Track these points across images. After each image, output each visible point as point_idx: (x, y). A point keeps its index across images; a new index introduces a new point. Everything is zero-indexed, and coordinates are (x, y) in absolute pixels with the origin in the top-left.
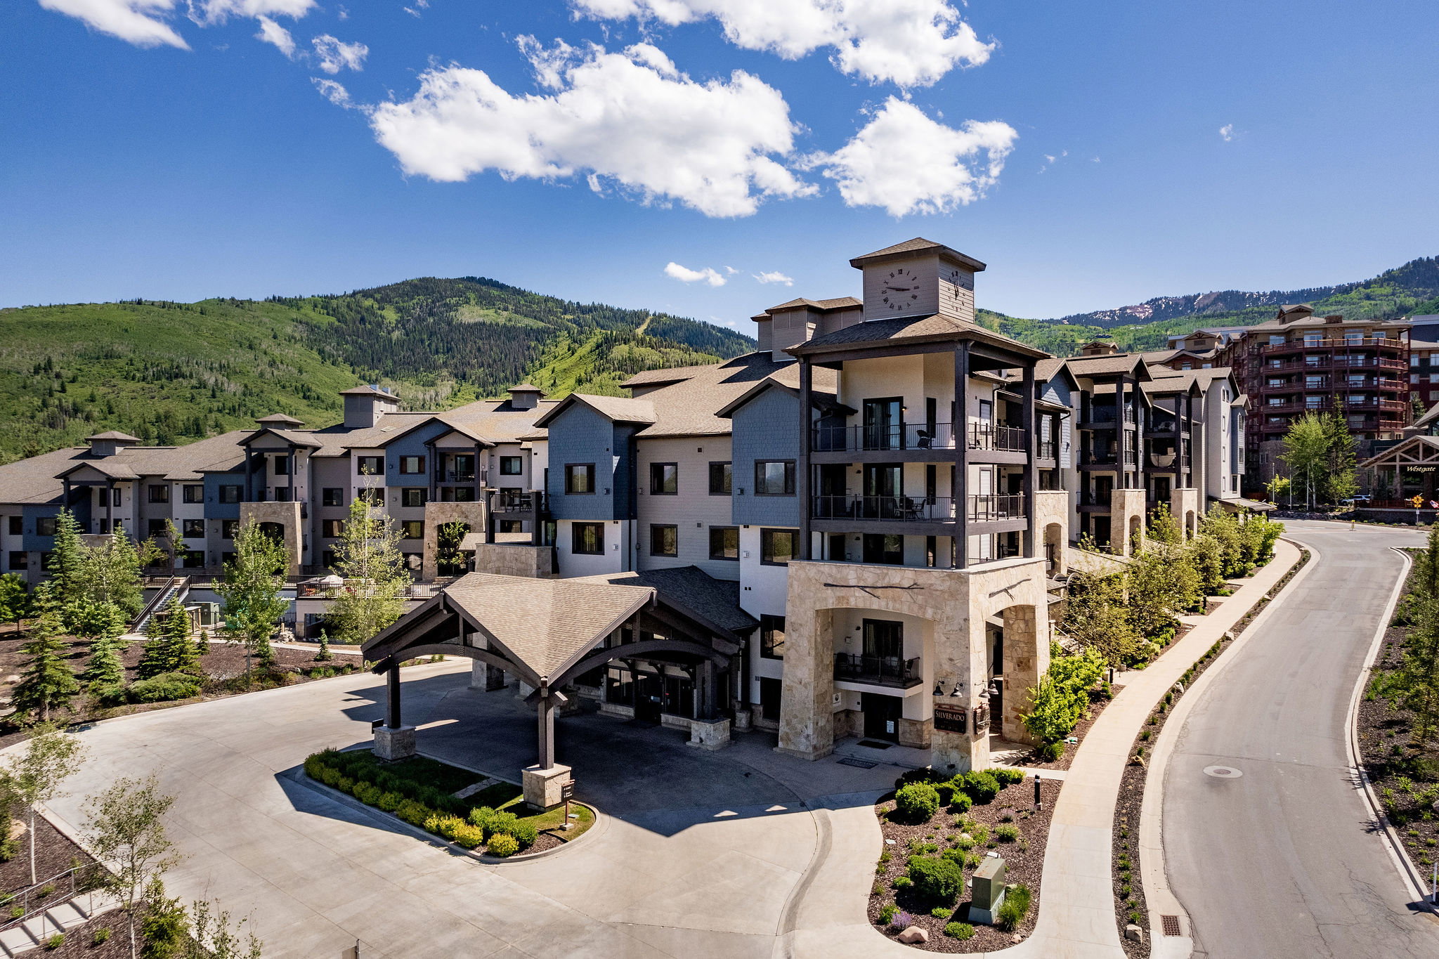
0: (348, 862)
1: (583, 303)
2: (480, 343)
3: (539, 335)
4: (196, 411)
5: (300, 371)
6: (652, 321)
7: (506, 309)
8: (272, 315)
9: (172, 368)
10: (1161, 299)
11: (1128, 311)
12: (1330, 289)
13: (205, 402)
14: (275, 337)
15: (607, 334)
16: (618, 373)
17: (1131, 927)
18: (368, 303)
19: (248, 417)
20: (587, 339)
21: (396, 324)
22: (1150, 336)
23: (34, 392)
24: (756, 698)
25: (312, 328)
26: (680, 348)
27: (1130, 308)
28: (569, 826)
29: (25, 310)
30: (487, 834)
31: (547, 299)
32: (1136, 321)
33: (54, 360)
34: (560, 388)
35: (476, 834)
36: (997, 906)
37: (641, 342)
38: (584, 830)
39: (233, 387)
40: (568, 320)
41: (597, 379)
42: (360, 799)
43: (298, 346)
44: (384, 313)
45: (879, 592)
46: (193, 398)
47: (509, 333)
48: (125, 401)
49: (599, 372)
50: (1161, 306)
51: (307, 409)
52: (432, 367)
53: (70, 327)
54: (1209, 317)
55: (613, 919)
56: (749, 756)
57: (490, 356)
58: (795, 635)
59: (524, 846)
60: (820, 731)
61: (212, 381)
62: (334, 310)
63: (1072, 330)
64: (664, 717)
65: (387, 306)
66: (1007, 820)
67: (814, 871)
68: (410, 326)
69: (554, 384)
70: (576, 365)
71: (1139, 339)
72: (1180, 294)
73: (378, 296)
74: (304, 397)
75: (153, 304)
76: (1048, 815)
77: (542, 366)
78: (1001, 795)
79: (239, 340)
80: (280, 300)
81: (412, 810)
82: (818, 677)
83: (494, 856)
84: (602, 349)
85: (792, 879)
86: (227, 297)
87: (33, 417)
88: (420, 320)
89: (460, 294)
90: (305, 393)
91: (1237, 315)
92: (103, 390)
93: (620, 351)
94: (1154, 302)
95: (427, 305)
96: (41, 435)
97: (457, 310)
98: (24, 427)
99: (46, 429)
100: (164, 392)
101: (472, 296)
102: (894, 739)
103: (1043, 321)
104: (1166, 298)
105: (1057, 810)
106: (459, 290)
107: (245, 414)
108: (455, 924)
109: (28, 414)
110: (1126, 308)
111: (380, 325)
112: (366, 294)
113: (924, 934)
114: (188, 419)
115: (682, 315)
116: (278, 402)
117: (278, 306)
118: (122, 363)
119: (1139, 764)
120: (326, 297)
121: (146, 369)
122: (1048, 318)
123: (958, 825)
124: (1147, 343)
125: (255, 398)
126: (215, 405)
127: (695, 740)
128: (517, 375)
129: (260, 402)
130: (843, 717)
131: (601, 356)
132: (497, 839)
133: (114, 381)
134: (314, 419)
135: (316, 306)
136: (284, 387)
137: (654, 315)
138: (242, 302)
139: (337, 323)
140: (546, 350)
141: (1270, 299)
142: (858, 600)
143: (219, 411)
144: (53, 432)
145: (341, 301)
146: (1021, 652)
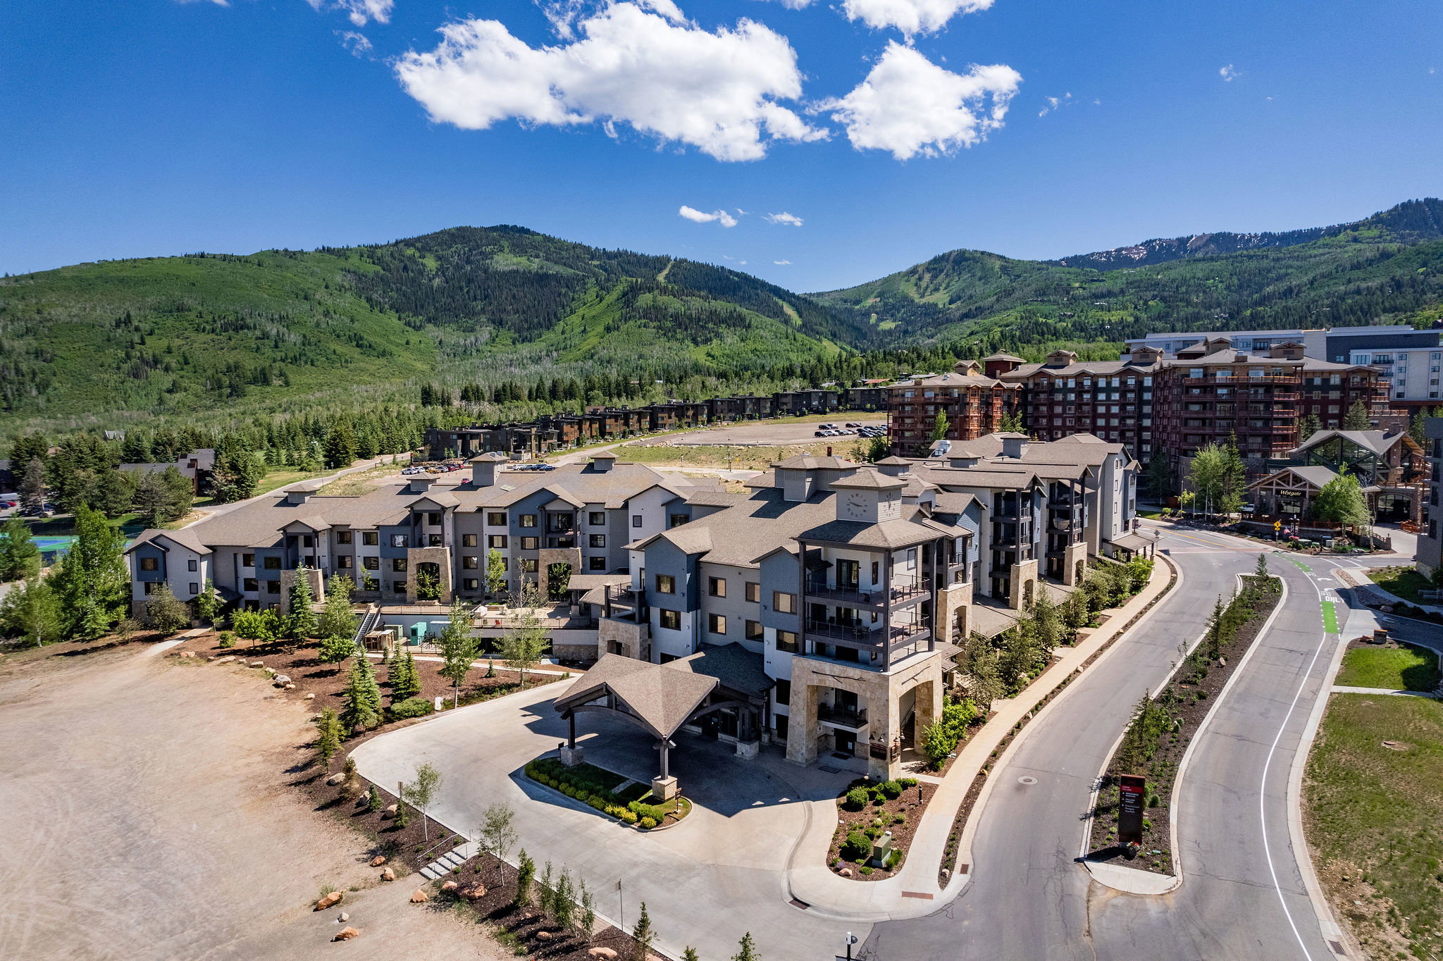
0: (571, 831)
1: (609, 249)
2: (515, 291)
3: (569, 283)
4: (263, 362)
5: (352, 320)
6: (673, 266)
7: (537, 256)
8: (322, 265)
9: (237, 320)
10: (1155, 240)
11: (1124, 252)
12: (1320, 230)
13: (268, 352)
14: (327, 287)
15: (632, 282)
16: (643, 321)
17: (944, 870)
18: (410, 252)
19: (308, 366)
20: (614, 286)
21: (437, 272)
22: (1141, 281)
23: (117, 345)
24: (774, 725)
25: (360, 277)
26: (699, 296)
27: (1125, 249)
28: (679, 811)
29: (102, 264)
30: (640, 817)
31: (575, 246)
32: (1129, 262)
33: (132, 313)
34: (589, 334)
35: (633, 816)
36: (886, 859)
37: (664, 291)
38: (687, 813)
39: (293, 338)
40: (595, 266)
41: (624, 327)
42: (564, 793)
43: (348, 294)
44: (425, 261)
45: (842, 680)
46: (258, 349)
47: (541, 279)
48: (198, 353)
49: (625, 320)
50: (1154, 247)
51: (360, 357)
52: (472, 314)
53: (143, 282)
54: (1199, 260)
55: (708, 862)
56: (770, 764)
57: (525, 303)
58: (795, 698)
59: (659, 823)
60: (809, 750)
61: (274, 332)
62: (379, 259)
63: (1069, 273)
64: (720, 735)
65: (428, 255)
66: (902, 810)
67: (802, 838)
68: (449, 273)
69: (584, 331)
70: (604, 312)
71: (1131, 283)
72: (1174, 236)
73: (419, 245)
74: (358, 346)
75: (214, 257)
76: (924, 807)
77: (572, 312)
78: (903, 794)
79: (295, 291)
80: (329, 251)
81: (598, 802)
82: (808, 721)
83: (644, 828)
84: (629, 297)
85: (792, 842)
86: (281, 249)
87: (118, 368)
88: (458, 267)
89: (494, 242)
90: (358, 341)
91: (1227, 258)
92: (178, 342)
93: (645, 299)
94: (1148, 244)
95: (464, 253)
96: (128, 385)
97: (492, 258)
98: (113, 378)
99: (131, 379)
100: (232, 343)
101: (505, 243)
102: (852, 752)
103: (1042, 262)
104: (1160, 240)
105: (930, 805)
106: (494, 238)
107: (306, 363)
108: (635, 865)
109: (114, 365)
110: (1122, 249)
111: (421, 273)
112: (408, 243)
113: (850, 872)
114: (256, 369)
115: (701, 260)
116: (334, 351)
117: (327, 256)
118: (192, 316)
119: (984, 774)
120: (372, 246)
121: (214, 321)
122: (1046, 259)
123: (877, 813)
124: (1139, 287)
125: (313, 348)
126: (279, 355)
127: (739, 753)
128: (549, 320)
129: (318, 351)
130: (823, 738)
131: (628, 304)
132: (645, 820)
133: (187, 334)
134: (367, 366)
135: (362, 256)
136: (338, 336)
137: (675, 260)
138: (294, 253)
139: (382, 272)
140: (576, 296)
141: (1261, 240)
142: (831, 683)
143: (283, 360)
144: (137, 382)
145: (385, 249)
146: (925, 705)
